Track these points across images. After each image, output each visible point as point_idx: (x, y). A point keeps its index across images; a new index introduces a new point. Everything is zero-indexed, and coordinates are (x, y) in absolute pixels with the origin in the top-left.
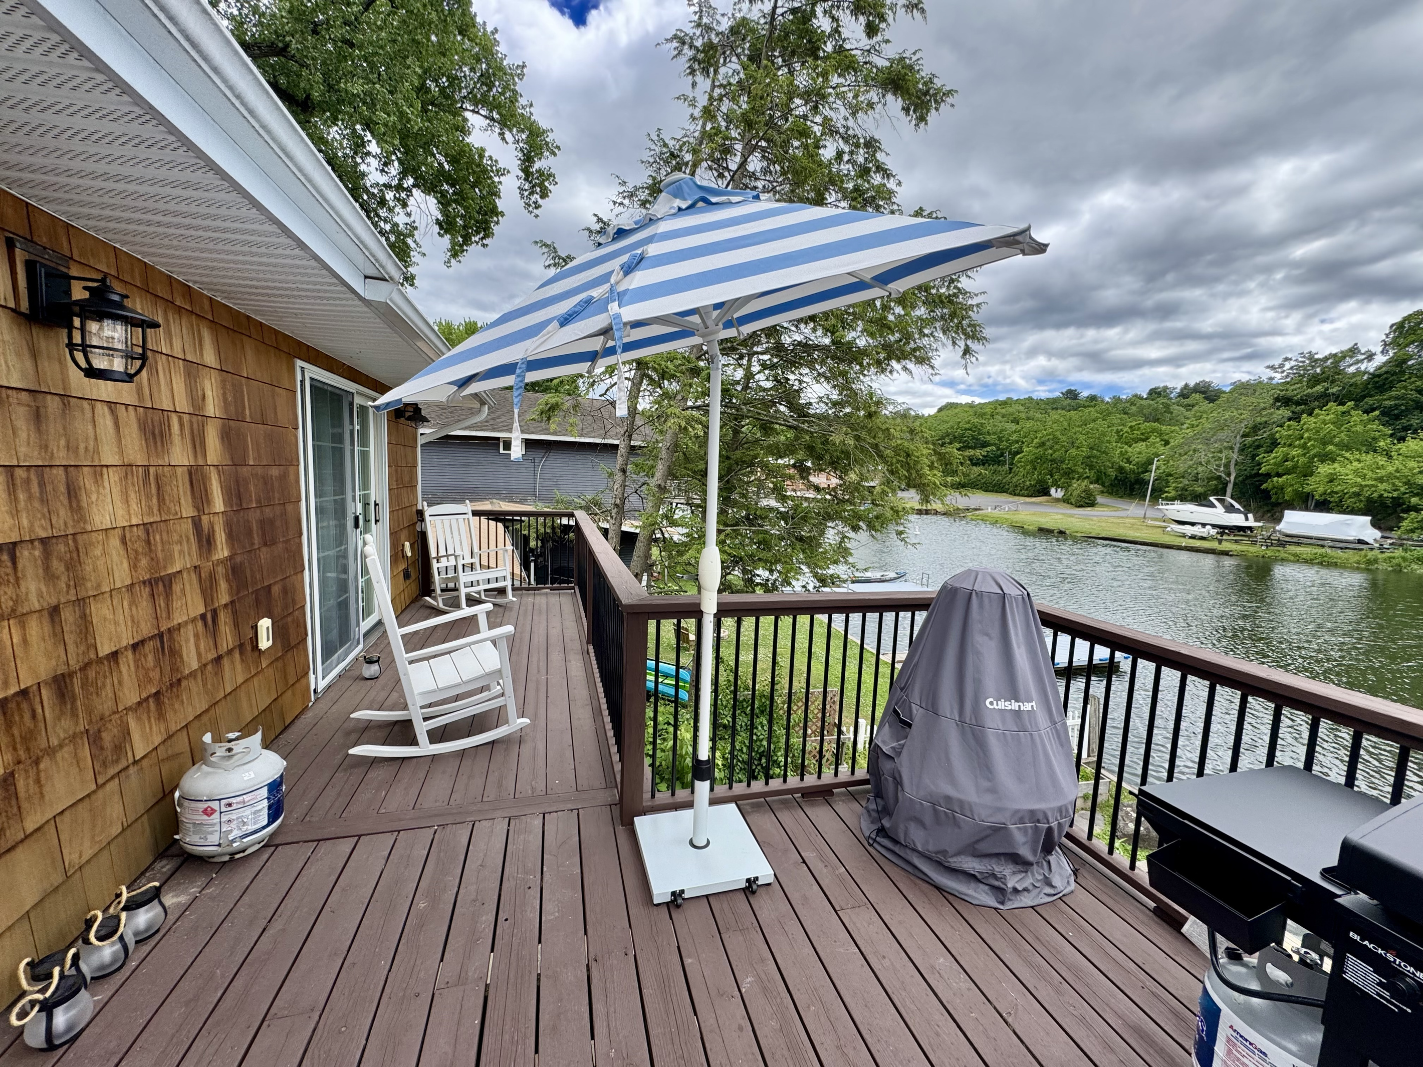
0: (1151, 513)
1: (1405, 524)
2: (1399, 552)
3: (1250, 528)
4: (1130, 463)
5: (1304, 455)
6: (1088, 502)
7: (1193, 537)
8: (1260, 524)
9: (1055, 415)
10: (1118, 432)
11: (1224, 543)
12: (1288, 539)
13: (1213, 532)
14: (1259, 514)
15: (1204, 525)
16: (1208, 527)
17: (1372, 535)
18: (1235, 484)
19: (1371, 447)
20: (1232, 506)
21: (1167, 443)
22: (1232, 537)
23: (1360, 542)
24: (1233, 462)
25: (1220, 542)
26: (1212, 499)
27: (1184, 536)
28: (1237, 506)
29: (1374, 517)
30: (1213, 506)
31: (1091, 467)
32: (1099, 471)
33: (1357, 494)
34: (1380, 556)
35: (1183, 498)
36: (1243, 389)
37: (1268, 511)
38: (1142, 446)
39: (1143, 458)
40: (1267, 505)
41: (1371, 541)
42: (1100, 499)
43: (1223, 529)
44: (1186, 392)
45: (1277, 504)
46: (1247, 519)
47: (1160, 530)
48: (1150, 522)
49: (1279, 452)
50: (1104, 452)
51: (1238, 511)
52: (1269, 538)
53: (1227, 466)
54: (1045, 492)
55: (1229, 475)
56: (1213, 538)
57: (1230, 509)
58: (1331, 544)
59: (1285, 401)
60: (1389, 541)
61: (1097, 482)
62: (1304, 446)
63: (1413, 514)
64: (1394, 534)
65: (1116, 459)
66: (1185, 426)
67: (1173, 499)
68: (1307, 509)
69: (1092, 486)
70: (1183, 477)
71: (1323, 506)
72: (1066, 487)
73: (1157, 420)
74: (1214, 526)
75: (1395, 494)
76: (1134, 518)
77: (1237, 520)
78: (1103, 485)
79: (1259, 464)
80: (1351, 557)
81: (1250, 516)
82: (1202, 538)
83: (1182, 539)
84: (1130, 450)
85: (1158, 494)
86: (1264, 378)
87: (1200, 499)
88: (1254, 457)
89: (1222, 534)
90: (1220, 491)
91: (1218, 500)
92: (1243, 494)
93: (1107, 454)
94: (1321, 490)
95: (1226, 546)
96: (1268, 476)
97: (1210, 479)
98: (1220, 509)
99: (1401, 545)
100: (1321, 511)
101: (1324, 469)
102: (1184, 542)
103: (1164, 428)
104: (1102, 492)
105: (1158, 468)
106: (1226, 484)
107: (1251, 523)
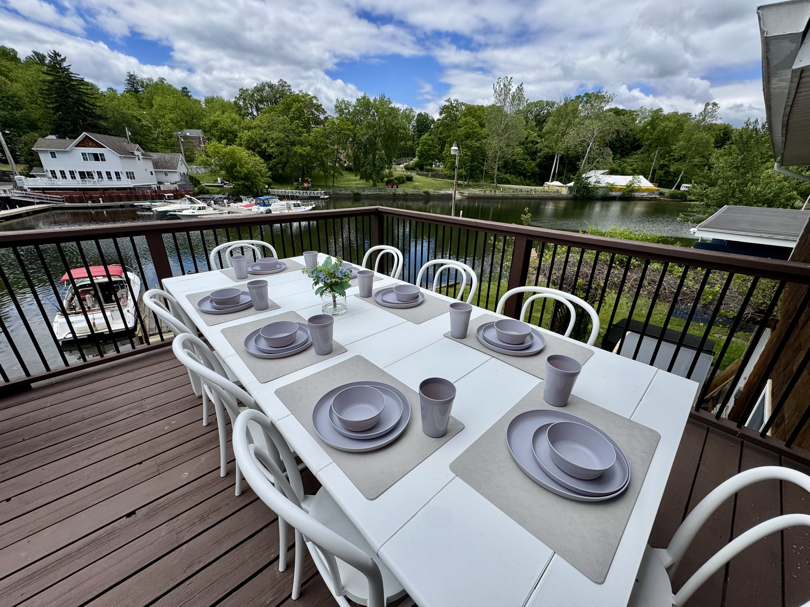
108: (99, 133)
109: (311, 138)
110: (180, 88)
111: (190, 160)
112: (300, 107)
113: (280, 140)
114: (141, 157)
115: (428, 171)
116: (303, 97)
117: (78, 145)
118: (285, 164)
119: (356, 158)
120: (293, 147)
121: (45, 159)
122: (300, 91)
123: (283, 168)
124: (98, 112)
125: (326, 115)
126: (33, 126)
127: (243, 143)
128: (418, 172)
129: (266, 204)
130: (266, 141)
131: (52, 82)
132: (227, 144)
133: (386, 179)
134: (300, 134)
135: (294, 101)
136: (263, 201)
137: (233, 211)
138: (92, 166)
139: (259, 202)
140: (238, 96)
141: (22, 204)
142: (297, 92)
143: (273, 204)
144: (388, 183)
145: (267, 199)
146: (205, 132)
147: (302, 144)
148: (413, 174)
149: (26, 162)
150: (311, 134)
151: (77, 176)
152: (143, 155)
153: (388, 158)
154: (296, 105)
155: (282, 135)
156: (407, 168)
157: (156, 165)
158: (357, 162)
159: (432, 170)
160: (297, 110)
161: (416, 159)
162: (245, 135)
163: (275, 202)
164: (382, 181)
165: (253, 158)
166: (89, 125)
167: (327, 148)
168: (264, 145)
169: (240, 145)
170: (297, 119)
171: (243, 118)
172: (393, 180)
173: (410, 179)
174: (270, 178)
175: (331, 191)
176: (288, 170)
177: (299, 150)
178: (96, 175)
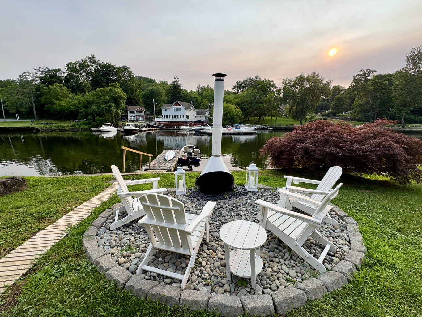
1: (79, 116)
5: (51, 98)
24: (32, 101)
49: (45, 97)
53: (30, 101)
62: (51, 95)
75: (75, 110)
101: (58, 102)
106: (33, 108)
112: (264, 85)
113: (251, 101)
114: (193, 110)
116: (266, 82)
117: (173, 106)
118: (252, 112)
120: (257, 104)
127: (233, 103)
130: (244, 103)
131: (173, 87)
132: (226, 103)
134: (261, 98)
138: (176, 113)
140: (235, 86)
141: (152, 127)
147: (261, 103)
150: (267, 97)
151: (171, 117)
155: (252, 99)
157: (198, 114)
162: (235, 101)
163: (243, 127)
164: (306, 121)
165: (236, 109)
168: (243, 104)
170: (261, 91)
175: (274, 125)
177: (260, 106)
178: (176, 117)
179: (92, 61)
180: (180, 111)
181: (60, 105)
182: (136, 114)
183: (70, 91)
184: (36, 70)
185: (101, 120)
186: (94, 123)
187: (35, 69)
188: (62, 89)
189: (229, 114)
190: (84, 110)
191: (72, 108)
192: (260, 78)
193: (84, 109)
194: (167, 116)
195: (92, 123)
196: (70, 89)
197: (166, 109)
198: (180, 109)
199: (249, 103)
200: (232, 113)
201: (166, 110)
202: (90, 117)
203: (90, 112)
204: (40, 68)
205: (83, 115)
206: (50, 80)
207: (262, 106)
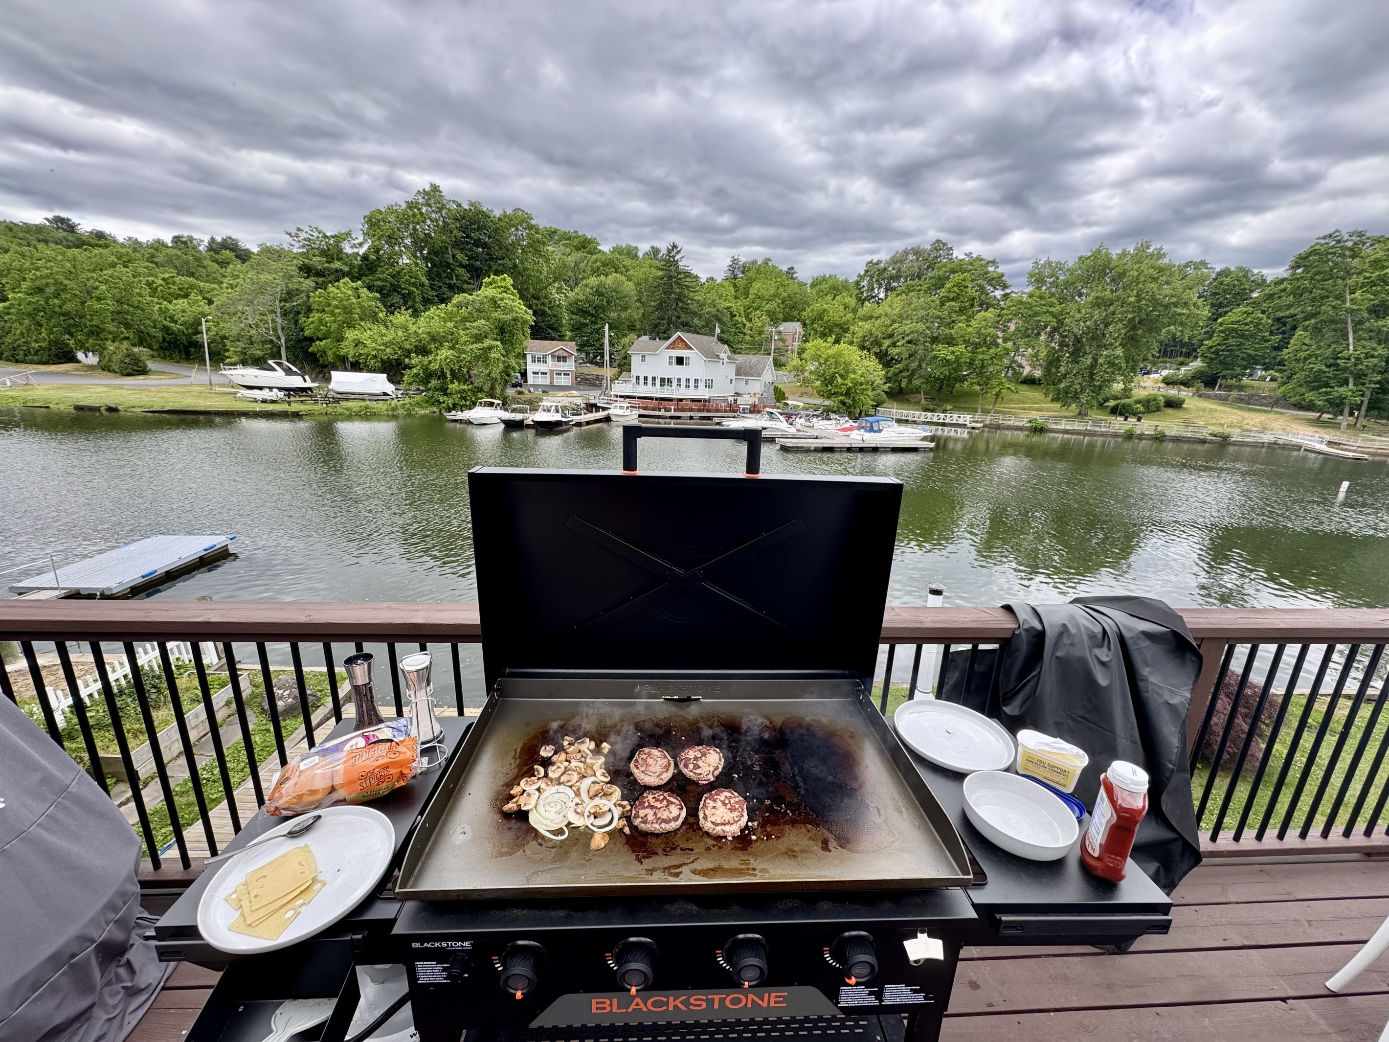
0: (215, 379)
1: (405, 378)
2: (407, 400)
3: (310, 389)
4: (176, 322)
5: (335, 321)
6: (136, 369)
7: (264, 401)
8: (316, 385)
9: (47, 251)
10: (149, 284)
11: (292, 404)
12: (340, 396)
13: (281, 394)
14: (314, 376)
15: (271, 388)
16: (275, 390)
17: (390, 388)
18: (287, 348)
19: (374, 318)
20: (290, 369)
21: (210, 302)
22: (297, 398)
23: (385, 394)
24: (279, 327)
25: (289, 403)
26: (270, 362)
27: (256, 401)
28: (294, 369)
29: (388, 375)
30: (273, 369)
31: (127, 326)
32: (139, 331)
33: (375, 357)
34: (399, 404)
35: (244, 363)
36: (270, 253)
37: (320, 372)
38: (182, 303)
39: (188, 317)
40: (317, 366)
41: (390, 393)
42: (151, 365)
43: (290, 391)
44: (215, 247)
45: (325, 366)
46: (305, 381)
47: (230, 397)
48: (218, 389)
49: (315, 316)
50: (138, 307)
51: (295, 374)
52: (326, 397)
53: (275, 330)
54: (70, 358)
55: (279, 338)
56: (282, 401)
57: (288, 372)
58: (368, 397)
59: (307, 270)
60: (400, 392)
61: (141, 343)
62: (333, 314)
63: (408, 371)
64: (402, 386)
65: (156, 316)
66: (225, 285)
67: (234, 364)
68: (346, 370)
69: (136, 350)
70: (238, 340)
71: (356, 367)
72: (99, 350)
73: (192, 275)
74: (280, 389)
75: (396, 357)
76: (200, 385)
77: (296, 381)
78: (151, 348)
79: (302, 330)
80: (381, 406)
81: (307, 377)
82: (273, 402)
83: (255, 405)
84: (170, 306)
85: (218, 358)
86: (286, 247)
87: (259, 362)
88: (296, 323)
89: (289, 396)
90: (276, 355)
91: (276, 363)
92: (297, 357)
93: (143, 310)
94: (351, 353)
95: (295, 407)
96: (311, 340)
97: (264, 342)
98: (280, 373)
99: (407, 394)
100: (356, 371)
101: (351, 335)
102: (258, 407)
103: (202, 284)
104: (153, 356)
105: (208, 330)
106: (279, 348)
107: (309, 384)
108: (689, 331)
109: (970, 329)
110: (785, 269)
111: (778, 365)
112: (964, 280)
113: (916, 335)
114: (726, 360)
115: (1229, 388)
116: (971, 264)
117: (667, 348)
118: (914, 372)
119: (1053, 362)
120: (934, 346)
121: (635, 361)
122: (966, 255)
123: (910, 378)
124: (693, 307)
125: (1008, 291)
126: (632, 328)
127: (855, 340)
128: (1198, 390)
129: (875, 428)
130: (890, 336)
131: (662, 278)
132: (833, 341)
133: (1112, 403)
134: (951, 324)
135: (953, 271)
136: (871, 424)
137: (823, 435)
138: (676, 371)
139: (863, 425)
140: (862, 273)
142: (962, 257)
143: (885, 430)
144: (1114, 411)
145: (878, 421)
146: (804, 325)
147: (950, 341)
148: (1184, 393)
149: (619, 366)
150: (973, 322)
152: (729, 358)
153: (1127, 362)
154: (957, 277)
155: (921, 326)
156: (1168, 382)
157: (739, 370)
158: (1054, 370)
159: (1241, 388)
160: (958, 285)
161: (1197, 364)
162: (861, 328)
163: (889, 426)
164: (1101, 405)
165: (866, 363)
166: (682, 323)
167: (997, 345)
168: (887, 343)
169: (851, 343)
170: (953, 299)
171: (862, 304)
172: (1130, 405)
173: (1173, 404)
174: (886, 392)
175: (989, 418)
176: (916, 382)
177: (943, 351)
178: (675, 383)
179: (432, 201)
180: (687, 364)
181: (358, 343)
182: (551, 365)
183: (378, 299)
184: (290, 234)
185: (464, 390)
186: (446, 398)
187: (287, 233)
188: (359, 297)
189: (840, 380)
190: (420, 362)
191: (388, 350)
192: (951, 249)
193: (420, 357)
194: (646, 378)
195: (441, 399)
196: (378, 295)
197: (643, 356)
198: (688, 358)
199: (909, 342)
200: (852, 376)
201: (643, 360)
202: (434, 383)
203: (434, 366)
204: (299, 229)
205: (417, 375)
206: (326, 265)
207: (953, 353)
